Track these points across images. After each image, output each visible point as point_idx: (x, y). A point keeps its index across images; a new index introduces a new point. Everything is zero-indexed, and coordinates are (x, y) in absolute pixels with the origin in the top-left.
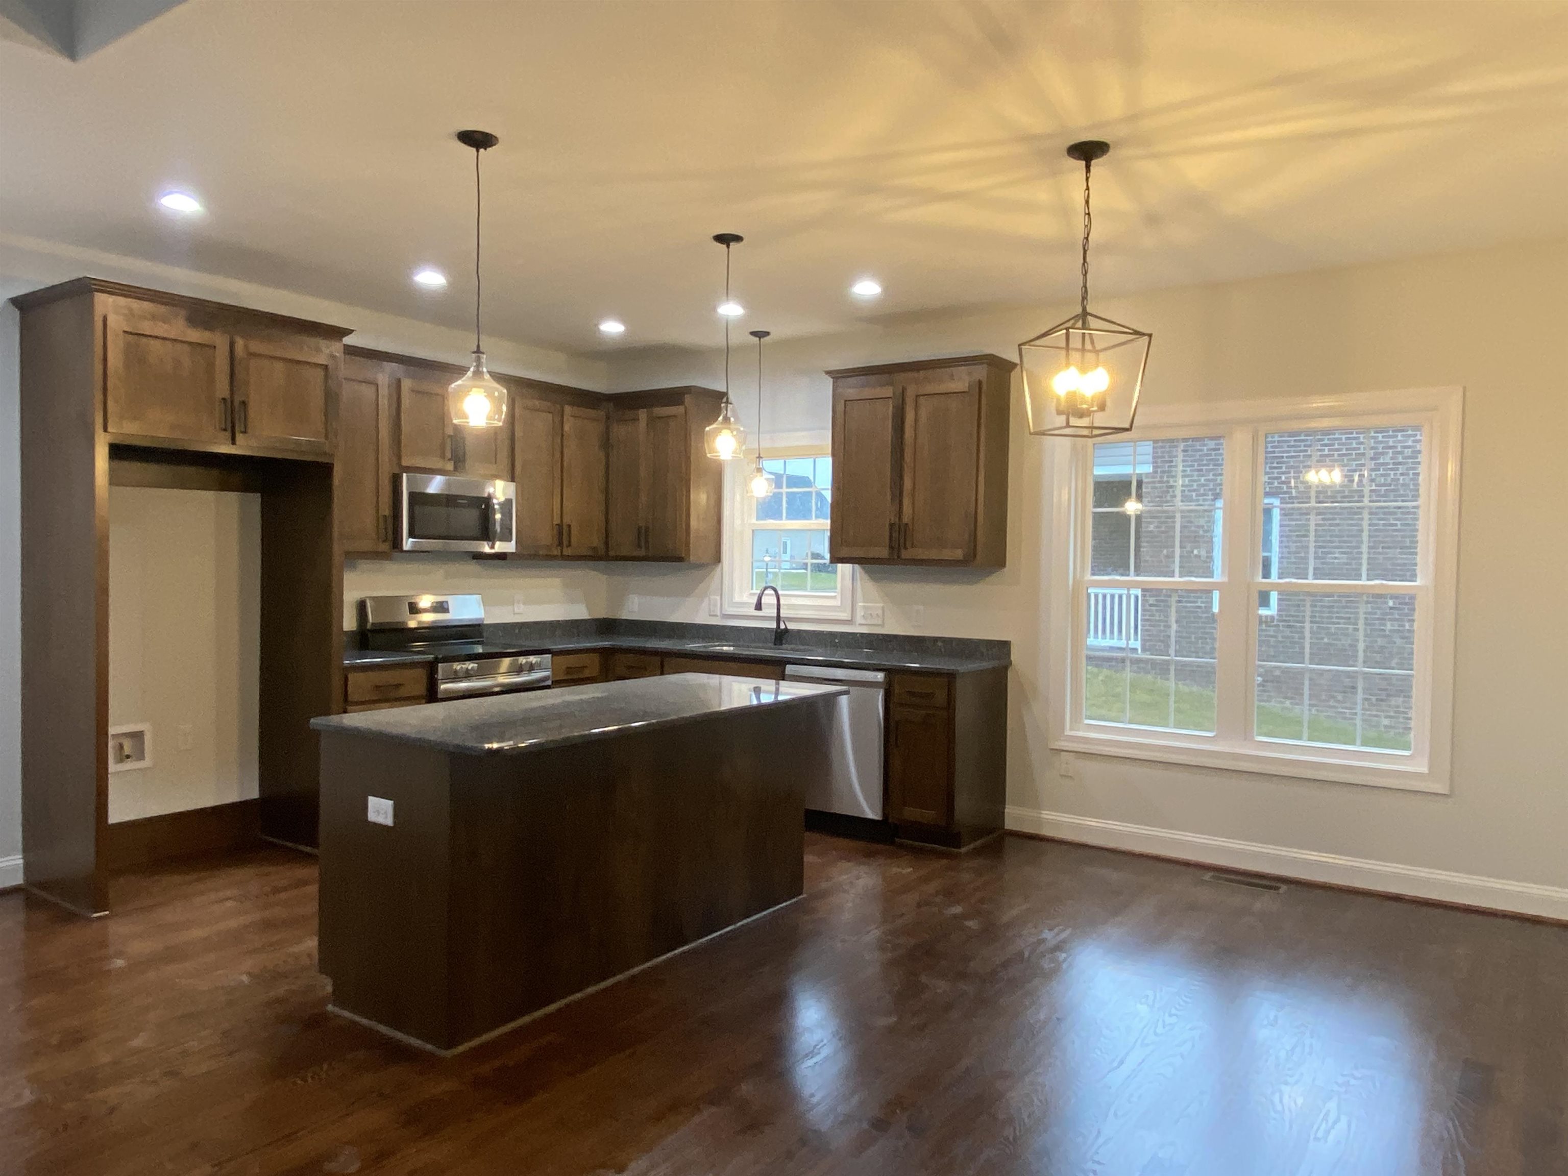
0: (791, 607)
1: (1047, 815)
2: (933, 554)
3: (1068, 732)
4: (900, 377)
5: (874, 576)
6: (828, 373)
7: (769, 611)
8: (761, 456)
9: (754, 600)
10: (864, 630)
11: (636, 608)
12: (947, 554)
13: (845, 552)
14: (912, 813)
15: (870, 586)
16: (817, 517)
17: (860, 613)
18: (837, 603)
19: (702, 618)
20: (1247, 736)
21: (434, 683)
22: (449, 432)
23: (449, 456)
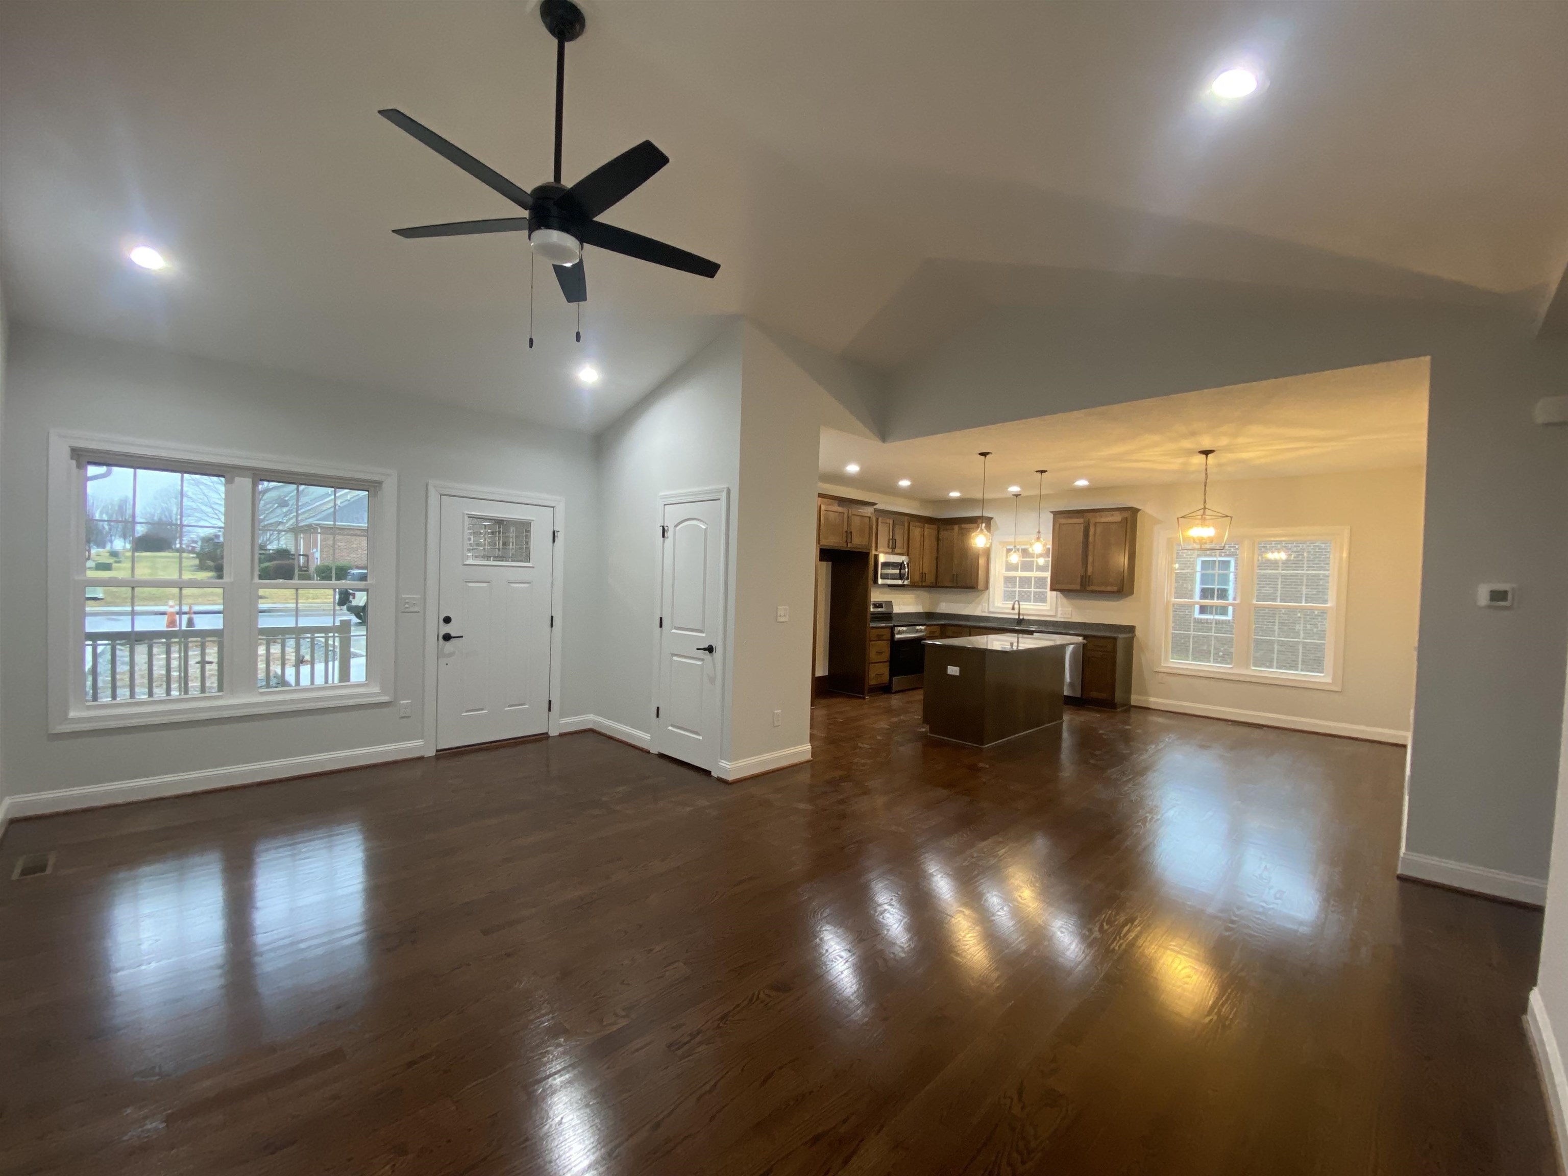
1: (1152, 699)
2: (1102, 588)
3: (1162, 665)
4: (1089, 515)
5: (1066, 596)
6: (1052, 512)
7: (1016, 611)
9: (1011, 606)
10: (1062, 620)
11: (944, 608)
12: (1109, 589)
13: (1058, 587)
14: (1094, 694)
15: (1065, 600)
16: (1036, 571)
17: (1060, 612)
18: (1048, 608)
19: (978, 612)
20: (1247, 667)
21: (893, 635)
22: (891, 537)
23: (891, 547)
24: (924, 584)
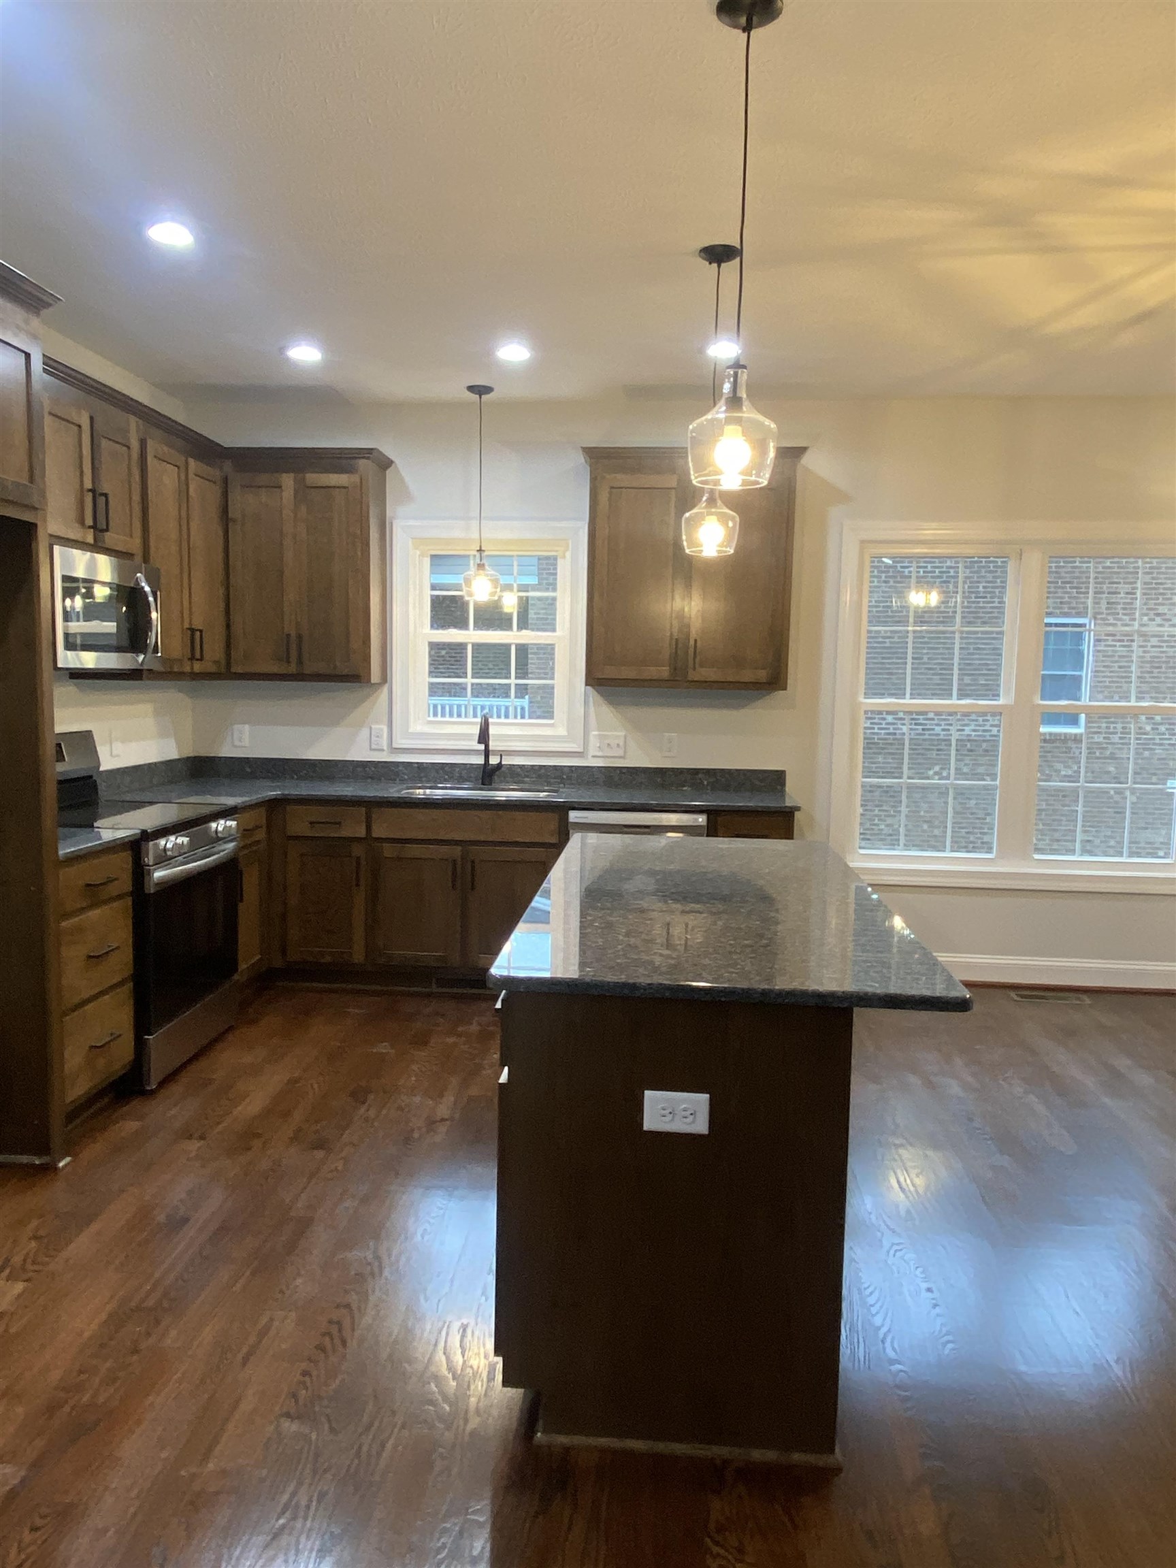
0: (503, 737)
6: (584, 454)
8: (483, 549)
10: (602, 763)
11: (246, 742)
15: (607, 711)
18: (563, 732)
19: (359, 752)
20: (1026, 855)
21: (140, 872)
22: (88, 484)
23: (89, 521)
24: (198, 667)
